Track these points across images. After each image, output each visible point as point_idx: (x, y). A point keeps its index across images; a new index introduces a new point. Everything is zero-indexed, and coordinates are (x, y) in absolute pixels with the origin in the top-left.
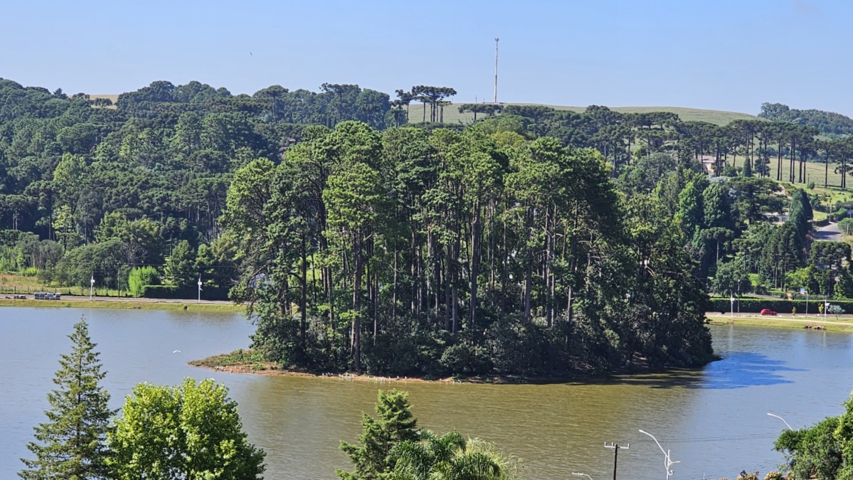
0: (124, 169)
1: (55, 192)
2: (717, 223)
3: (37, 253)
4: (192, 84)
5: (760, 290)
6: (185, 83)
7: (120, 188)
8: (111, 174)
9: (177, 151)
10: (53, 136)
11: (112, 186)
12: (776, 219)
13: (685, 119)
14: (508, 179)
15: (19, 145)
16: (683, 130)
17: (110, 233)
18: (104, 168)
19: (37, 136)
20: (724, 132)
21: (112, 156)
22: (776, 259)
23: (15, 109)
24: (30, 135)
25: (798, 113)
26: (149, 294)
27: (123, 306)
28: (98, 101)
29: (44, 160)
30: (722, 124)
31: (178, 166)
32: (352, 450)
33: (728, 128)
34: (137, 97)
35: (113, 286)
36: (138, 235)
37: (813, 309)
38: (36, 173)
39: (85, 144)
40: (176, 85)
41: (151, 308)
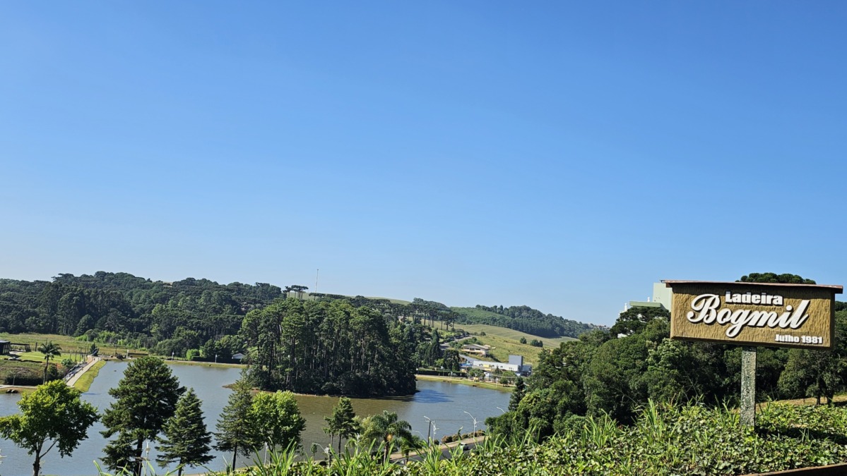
0: (181, 311)
1: (152, 319)
2: (409, 341)
3: (146, 342)
4: (203, 279)
5: (425, 367)
6: (200, 279)
7: (179, 318)
8: (176, 312)
9: (202, 305)
10: (149, 297)
11: (176, 317)
12: (429, 340)
13: (392, 302)
14: (351, 321)
15: (136, 300)
16: (392, 306)
17: (178, 335)
18: (173, 310)
19: (143, 296)
20: (407, 308)
21: (175, 305)
22: (431, 355)
23: (132, 286)
24: (140, 296)
25: (427, 302)
26: (195, 359)
27: (185, 364)
28: (165, 284)
29: (146, 306)
30: (406, 304)
31: (201, 311)
32: (328, 420)
33: (408, 306)
34: (181, 283)
35: (179, 356)
36: (189, 337)
37: (446, 374)
38: (143, 311)
39: (164, 300)
40: (196, 279)
41: (196, 365)
